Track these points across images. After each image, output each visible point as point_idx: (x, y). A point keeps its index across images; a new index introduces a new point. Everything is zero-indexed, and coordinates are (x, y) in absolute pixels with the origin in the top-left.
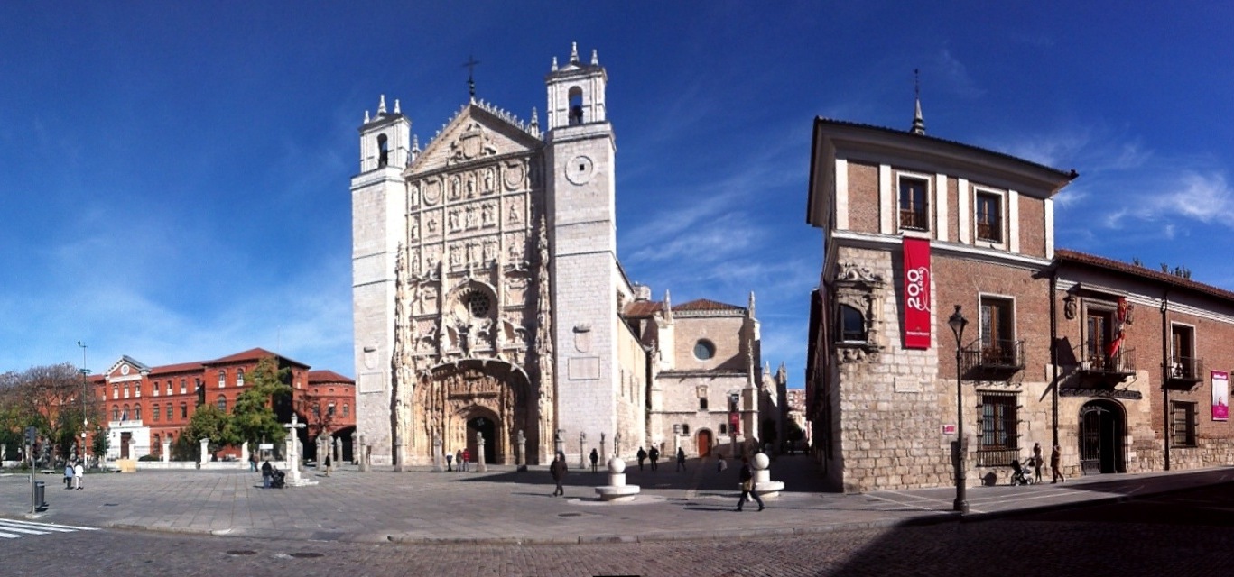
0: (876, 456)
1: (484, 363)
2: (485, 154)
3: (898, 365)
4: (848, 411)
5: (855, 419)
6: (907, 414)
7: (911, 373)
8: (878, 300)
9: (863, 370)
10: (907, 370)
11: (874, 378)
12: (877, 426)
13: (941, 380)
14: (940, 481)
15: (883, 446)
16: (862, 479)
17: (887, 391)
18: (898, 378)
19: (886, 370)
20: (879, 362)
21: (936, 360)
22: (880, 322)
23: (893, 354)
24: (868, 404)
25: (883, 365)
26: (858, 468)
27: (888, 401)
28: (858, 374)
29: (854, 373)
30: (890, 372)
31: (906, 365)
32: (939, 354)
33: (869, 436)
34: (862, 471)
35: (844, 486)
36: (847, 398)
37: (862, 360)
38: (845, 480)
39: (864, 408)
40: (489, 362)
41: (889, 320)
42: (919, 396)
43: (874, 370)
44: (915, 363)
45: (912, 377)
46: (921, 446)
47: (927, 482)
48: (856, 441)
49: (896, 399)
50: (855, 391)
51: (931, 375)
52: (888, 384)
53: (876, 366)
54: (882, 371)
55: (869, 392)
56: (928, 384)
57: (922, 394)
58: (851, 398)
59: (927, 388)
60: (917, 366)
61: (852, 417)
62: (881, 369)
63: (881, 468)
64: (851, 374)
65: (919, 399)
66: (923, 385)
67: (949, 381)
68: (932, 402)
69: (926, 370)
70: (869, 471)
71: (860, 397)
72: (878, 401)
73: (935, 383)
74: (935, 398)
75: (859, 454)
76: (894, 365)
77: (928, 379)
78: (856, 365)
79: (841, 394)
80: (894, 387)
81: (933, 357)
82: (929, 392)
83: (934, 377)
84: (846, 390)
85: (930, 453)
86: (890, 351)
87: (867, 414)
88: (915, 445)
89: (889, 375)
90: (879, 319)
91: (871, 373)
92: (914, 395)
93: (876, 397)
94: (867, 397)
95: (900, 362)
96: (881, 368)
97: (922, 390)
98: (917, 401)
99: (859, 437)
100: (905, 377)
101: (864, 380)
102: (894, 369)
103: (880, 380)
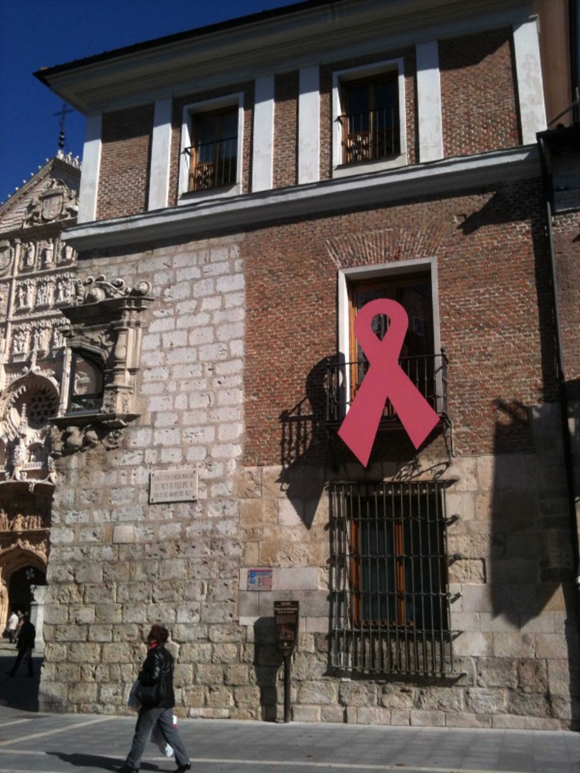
0: (102, 639)
1: (32, 488)
2: (66, 216)
3: (160, 447)
4: (62, 545)
5: (72, 560)
6: (170, 548)
7: (184, 461)
8: (131, 331)
9: (94, 463)
10: (176, 456)
11: (113, 478)
12: (113, 573)
13: (247, 469)
14: (236, 705)
15: (118, 618)
16: (72, 686)
17: (135, 500)
18: (157, 472)
19: (137, 459)
20: (125, 448)
21: (240, 429)
22: (133, 371)
23: (152, 427)
24: (98, 529)
25: (132, 450)
26: (68, 661)
27: (136, 523)
28: (84, 472)
29: (79, 471)
30: (143, 463)
31: (176, 446)
32: (247, 415)
33: (96, 595)
34: (75, 668)
35: (41, 699)
36: (62, 520)
37: (94, 446)
38: (43, 687)
39: (91, 538)
40: (37, 486)
41: (150, 364)
42: (198, 508)
43: (115, 463)
44: (195, 439)
45: (186, 469)
46: (196, 618)
47: (206, 705)
48: (70, 604)
49: (151, 517)
50: (77, 506)
51: (225, 461)
52: (138, 488)
53: (119, 453)
54: (128, 463)
55: (99, 506)
56: (218, 481)
57: (204, 502)
58: (69, 519)
59: (215, 490)
60: (197, 445)
61: (67, 556)
62: (126, 459)
63: (110, 665)
64: (73, 474)
65: (197, 515)
66: (208, 482)
67: (266, 469)
68: (224, 518)
69: (215, 453)
70: (89, 669)
71: (84, 517)
72: (117, 522)
73: (234, 477)
74: (232, 510)
75: (73, 633)
76: (152, 447)
77: (218, 471)
78: (84, 455)
79: (53, 512)
80: (149, 491)
81: (231, 422)
82: (220, 498)
83: (233, 466)
84: (61, 505)
85: (216, 634)
86: (148, 421)
87: (94, 551)
88: (184, 617)
89: (141, 469)
90: (129, 365)
91: (108, 468)
92: (187, 506)
93: (114, 515)
94: (97, 515)
95: (165, 442)
96: (126, 456)
97: (203, 495)
98: (192, 519)
99: (76, 598)
100: (172, 470)
101: (94, 483)
102: (151, 457)
103: (123, 481)
